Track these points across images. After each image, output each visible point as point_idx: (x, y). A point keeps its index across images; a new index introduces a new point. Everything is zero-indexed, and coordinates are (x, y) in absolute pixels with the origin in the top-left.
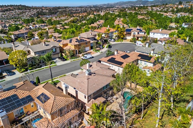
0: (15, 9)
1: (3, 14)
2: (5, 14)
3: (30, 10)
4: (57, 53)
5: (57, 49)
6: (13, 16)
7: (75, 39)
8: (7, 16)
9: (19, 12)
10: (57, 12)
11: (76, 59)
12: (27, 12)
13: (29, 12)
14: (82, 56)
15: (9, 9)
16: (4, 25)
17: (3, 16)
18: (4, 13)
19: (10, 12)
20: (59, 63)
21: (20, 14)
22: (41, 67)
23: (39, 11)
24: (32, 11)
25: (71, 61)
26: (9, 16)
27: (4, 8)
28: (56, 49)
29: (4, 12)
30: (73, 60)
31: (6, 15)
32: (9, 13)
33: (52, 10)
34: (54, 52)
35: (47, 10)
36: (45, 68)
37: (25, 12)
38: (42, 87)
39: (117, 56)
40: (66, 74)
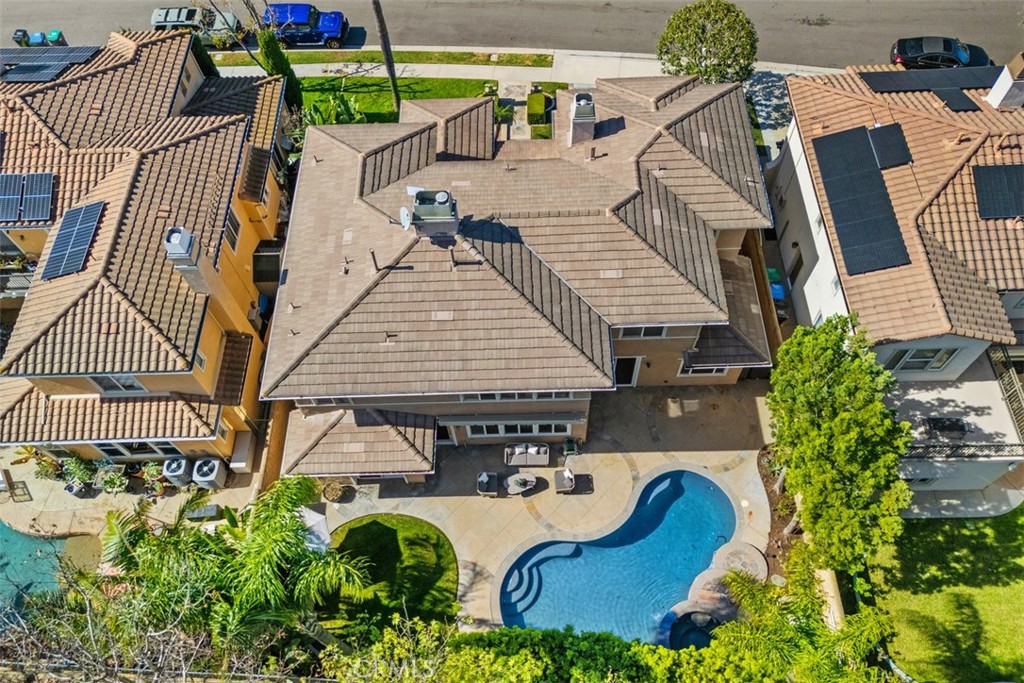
38: (135, 155)
39: (950, 145)
40: (559, 55)
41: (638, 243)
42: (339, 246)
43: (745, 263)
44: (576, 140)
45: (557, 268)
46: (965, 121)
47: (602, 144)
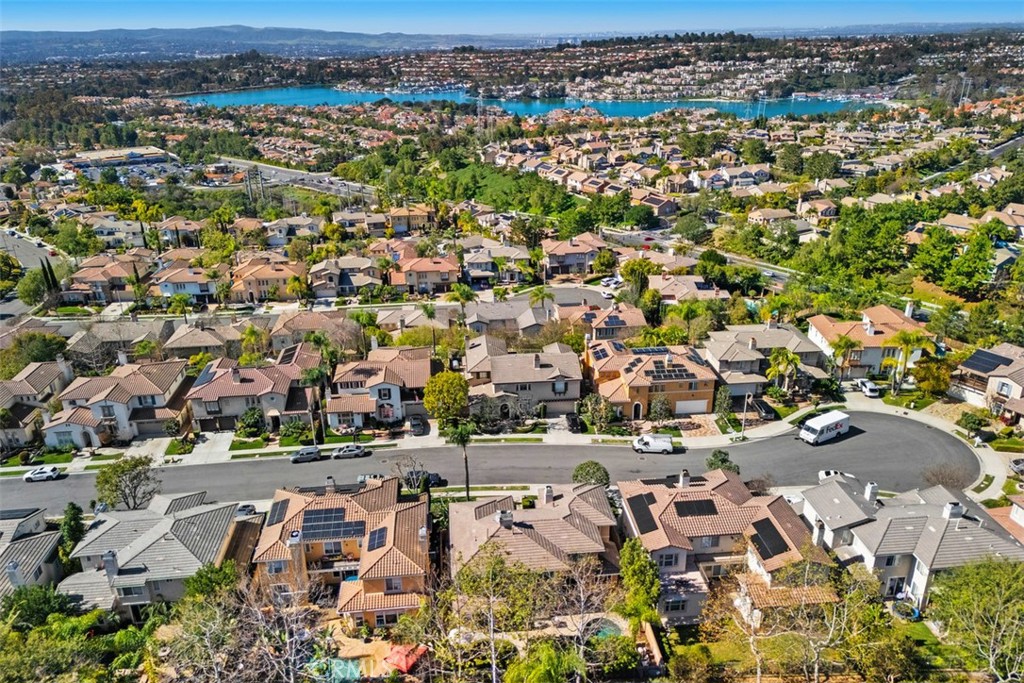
0: (698, 53)
1: (641, 82)
2: (649, 82)
3: (762, 60)
4: (567, 396)
5: (569, 387)
6: (677, 89)
7: (651, 361)
8: (653, 92)
9: (711, 71)
10: (907, 74)
11: (618, 437)
12: (743, 72)
13: (755, 70)
14: (648, 432)
15: (677, 54)
16: (599, 156)
17: (639, 88)
18: (648, 77)
19: (672, 71)
20: (558, 435)
21: (711, 81)
22: (498, 432)
23: (804, 67)
24: (773, 66)
25: (595, 441)
26: (660, 90)
27: (656, 48)
28: (566, 384)
29: (649, 70)
30: (603, 441)
31: (649, 88)
32: (666, 78)
33: (882, 61)
34: (560, 393)
35: (850, 59)
36: (506, 440)
37: (736, 74)
38: (394, 513)
39: (667, 496)
40: (531, 486)
41: (572, 528)
42: (471, 534)
43: (613, 544)
44: (547, 502)
45: (546, 536)
46: (672, 490)
47: (557, 502)
